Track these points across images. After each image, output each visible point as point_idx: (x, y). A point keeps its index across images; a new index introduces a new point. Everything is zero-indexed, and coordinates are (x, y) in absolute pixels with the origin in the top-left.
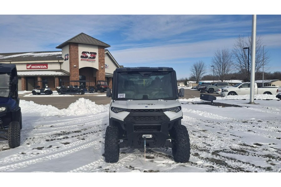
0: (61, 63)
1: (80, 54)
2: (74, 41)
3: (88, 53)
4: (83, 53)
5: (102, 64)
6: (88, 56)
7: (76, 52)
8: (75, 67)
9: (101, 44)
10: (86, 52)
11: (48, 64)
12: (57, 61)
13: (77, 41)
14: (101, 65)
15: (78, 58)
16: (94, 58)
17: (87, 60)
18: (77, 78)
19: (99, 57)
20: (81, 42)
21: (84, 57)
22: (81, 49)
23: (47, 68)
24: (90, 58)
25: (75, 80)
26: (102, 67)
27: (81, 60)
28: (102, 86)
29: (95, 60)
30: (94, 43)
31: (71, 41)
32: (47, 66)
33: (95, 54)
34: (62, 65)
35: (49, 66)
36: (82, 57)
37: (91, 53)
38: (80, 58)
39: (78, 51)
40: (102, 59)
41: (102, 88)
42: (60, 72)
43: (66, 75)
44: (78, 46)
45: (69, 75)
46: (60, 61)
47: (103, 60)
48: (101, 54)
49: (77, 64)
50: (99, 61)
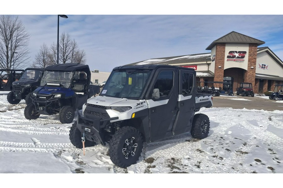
0: (209, 64)
1: (227, 54)
2: (221, 41)
3: (236, 52)
4: (230, 52)
5: (253, 64)
6: (235, 56)
7: (223, 52)
8: (220, 68)
9: (253, 41)
10: (233, 52)
11: (197, 65)
12: (205, 62)
13: (224, 41)
14: (251, 65)
15: (224, 59)
16: (243, 57)
17: (235, 60)
18: (221, 79)
19: (249, 56)
20: (228, 41)
21: (231, 56)
22: (228, 49)
23: (196, 69)
24: (238, 57)
25: (219, 81)
26: (252, 67)
27: (228, 60)
28: (245, 89)
29: (244, 60)
30: (245, 41)
31: (218, 42)
32: (196, 68)
33: (245, 52)
34: (210, 66)
35: (198, 67)
36: (228, 57)
37: (240, 52)
38: (226, 59)
39: (224, 51)
40: (253, 58)
41: (244, 91)
42: (206, 73)
43: (211, 76)
44: (225, 46)
45: (213, 76)
46: (208, 62)
47: (254, 60)
48: (252, 53)
49: (223, 64)
50: (249, 61)
